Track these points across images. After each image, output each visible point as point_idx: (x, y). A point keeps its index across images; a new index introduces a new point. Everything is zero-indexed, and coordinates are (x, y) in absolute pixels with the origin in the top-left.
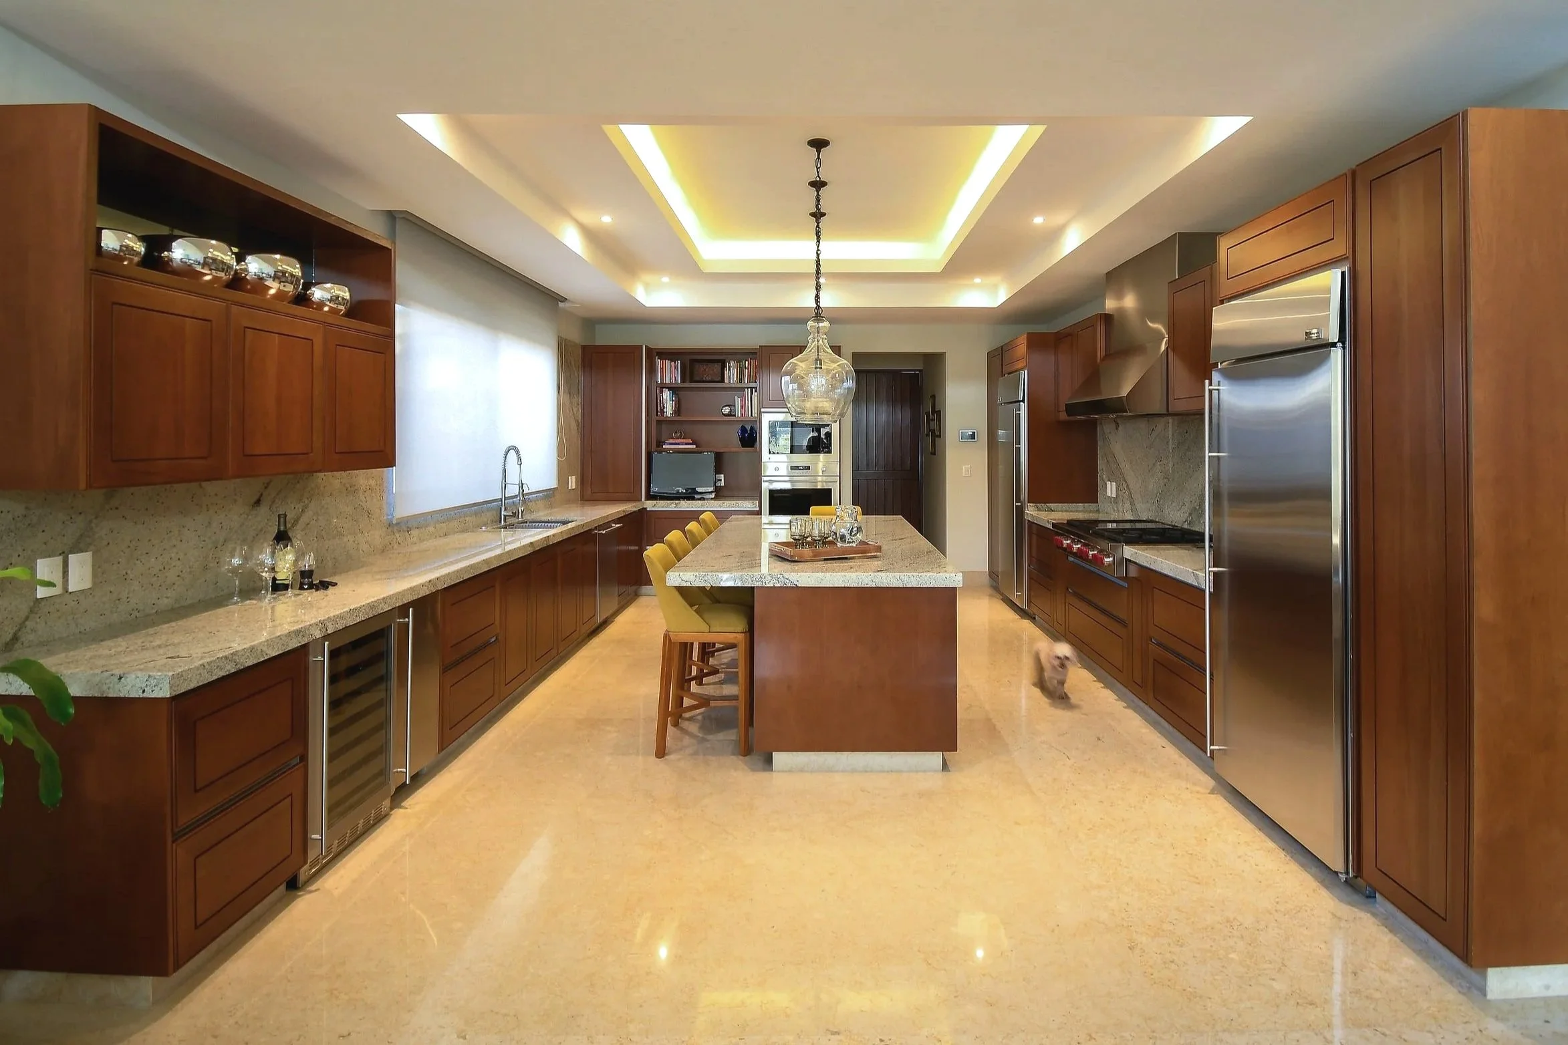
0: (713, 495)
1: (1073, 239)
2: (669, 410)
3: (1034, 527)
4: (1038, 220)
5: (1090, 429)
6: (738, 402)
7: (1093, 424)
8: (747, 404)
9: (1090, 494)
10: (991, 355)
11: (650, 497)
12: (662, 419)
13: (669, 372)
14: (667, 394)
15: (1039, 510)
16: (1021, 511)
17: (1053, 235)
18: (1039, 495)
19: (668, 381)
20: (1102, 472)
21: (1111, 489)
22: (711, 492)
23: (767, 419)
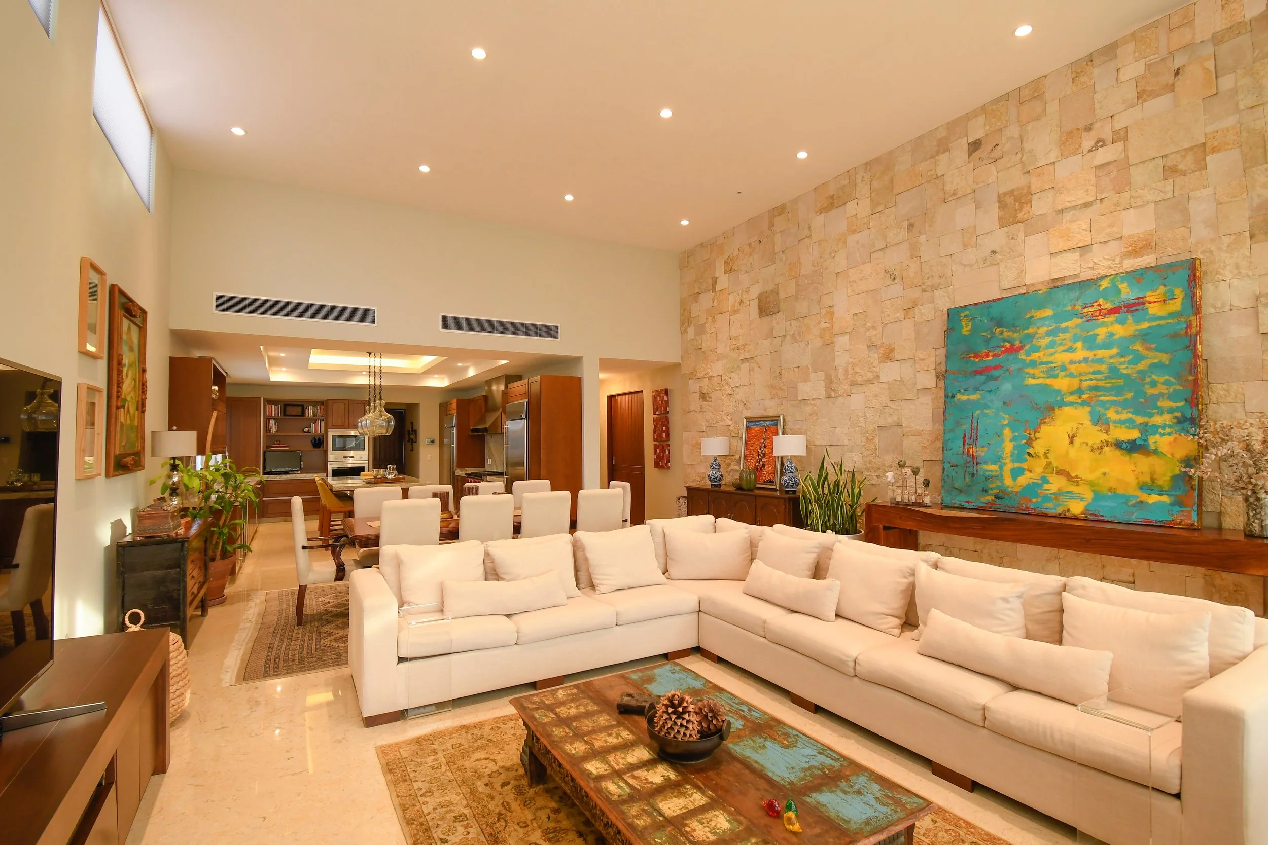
0: (299, 472)
1: (471, 372)
2: (274, 430)
3: (459, 478)
4: (460, 364)
5: (482, 440)
6: (313, 425)
7: (484, 436)
8: (318, 427)
9: (483, 464)
10: (441, 405)
11: (265, 474)
12: (269, 434)
13: (275, 411)
14: (272, 422)
15: (461, 471)
16: (454, 472)
17: (465, 369)
18: (461, 466)
19: (273, 414)
20: (487, 456)
21: (489, 462)
22: (298, 471)
23: (330, 434)
